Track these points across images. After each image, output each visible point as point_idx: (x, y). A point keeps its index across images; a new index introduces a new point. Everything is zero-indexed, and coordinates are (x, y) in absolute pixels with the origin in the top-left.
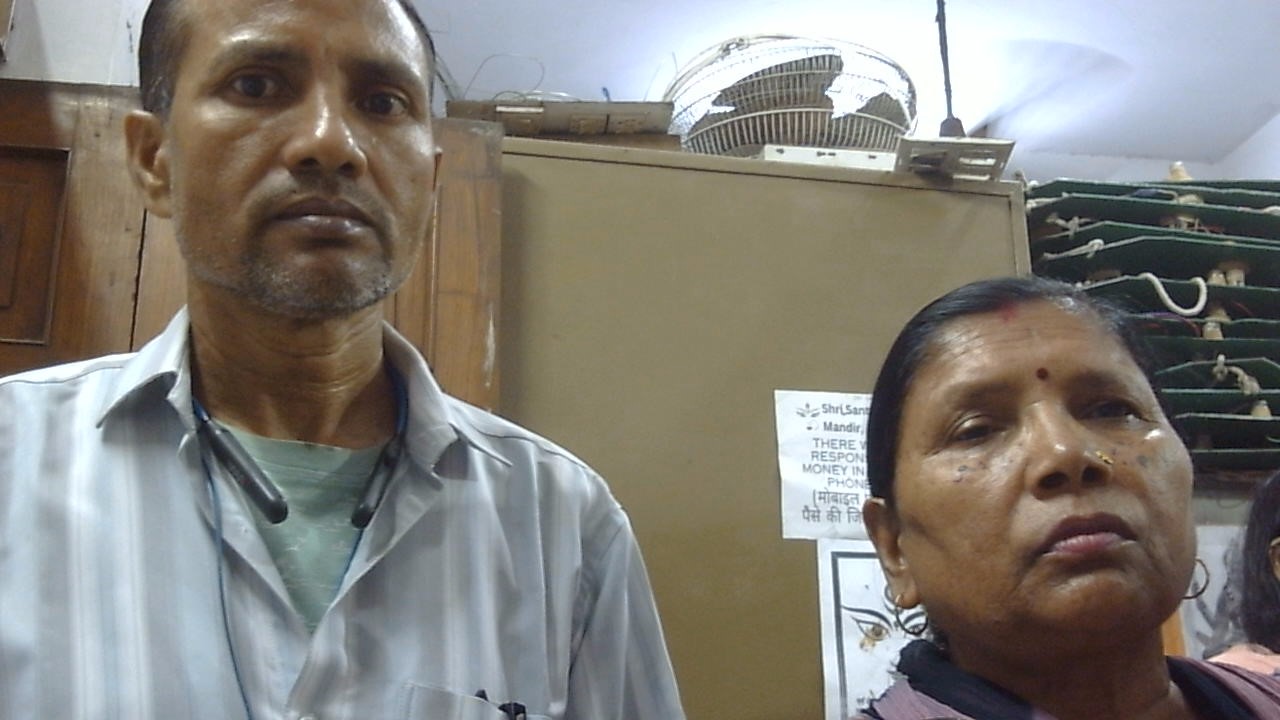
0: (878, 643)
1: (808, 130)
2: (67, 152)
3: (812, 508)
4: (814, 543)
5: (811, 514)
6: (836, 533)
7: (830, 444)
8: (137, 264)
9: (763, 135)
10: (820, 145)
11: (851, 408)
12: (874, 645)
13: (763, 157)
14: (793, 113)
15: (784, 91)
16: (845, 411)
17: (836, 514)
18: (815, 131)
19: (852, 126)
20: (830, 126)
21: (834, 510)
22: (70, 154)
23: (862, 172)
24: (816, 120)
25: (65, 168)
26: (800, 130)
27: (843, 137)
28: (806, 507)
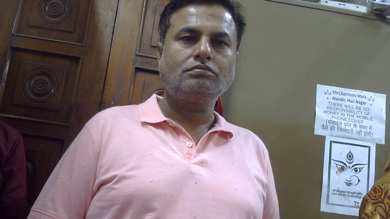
0: (342, 172)
3: (325, 125)
4: (325, 137)
5: (324, 127)
6: (333, 135)
7: (334, 104)
8: (114, 22)
10: (340, 1)
11: (343, 93)
12: (341, 173)
13: (320, 3)
16: (340, 93)
17: (334, 128)
21: (333, 127)
23: (356, 12)
28: (323, 125)
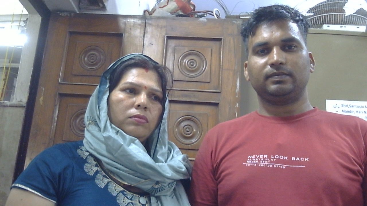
1: (337, 19)
2: (123, 34)
9: (323, 22)
10: (341, 24)
11: (351, 106)
13: (323, 28)
14: (333, 14)
15: (330, 8)
16: (349, 106)
18: (340, 20)
19: (351, 18)
20: (344, 18)
22: (124, 34)
23: (355, 32)
24: (340, 16)
25: (122, 38)
26: (335, 20)
27: (349, 22)
